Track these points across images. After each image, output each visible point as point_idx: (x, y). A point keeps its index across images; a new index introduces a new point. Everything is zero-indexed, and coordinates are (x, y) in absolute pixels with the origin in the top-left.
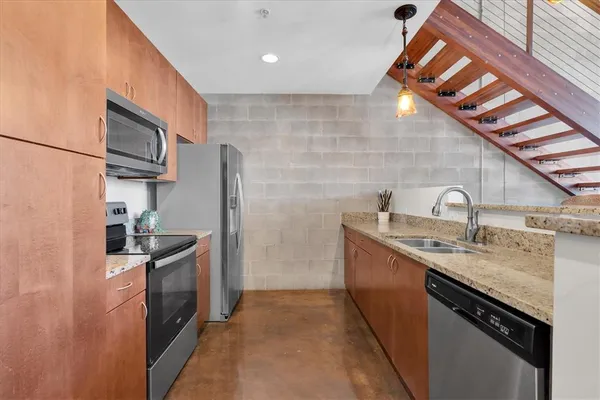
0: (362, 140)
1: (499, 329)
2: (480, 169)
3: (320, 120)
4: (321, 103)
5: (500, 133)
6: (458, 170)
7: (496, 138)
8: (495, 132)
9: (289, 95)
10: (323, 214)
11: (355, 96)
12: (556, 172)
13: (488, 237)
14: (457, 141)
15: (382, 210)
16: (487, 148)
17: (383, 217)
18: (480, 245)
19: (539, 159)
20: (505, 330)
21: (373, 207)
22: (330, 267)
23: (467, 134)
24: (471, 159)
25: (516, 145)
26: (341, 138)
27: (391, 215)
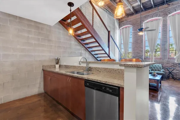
0: (49, 41)
1: (109, 91)
2: (81, 53)
3: (33, 30)
4: (33, 24)
5: (85, 44)
6: (77, 52)
7: (84, 45)
8: (84, 44)
9: (17, 16)
10: (34, 66)
11: (47, 25)
12: (94, 54)
13: (91, 69)
14: (76, 45)
15: (57, 64)
16: (83, 47)
17: (57, 66)
18: (90, 72)
19: (92, 51)
20: (111, 91)
21: (54, 63)
22: (38, 86)
23: (78, 43)
24: (79, 50)
25: (88, 47)
26: (42, 39)
27: (60, 65)
